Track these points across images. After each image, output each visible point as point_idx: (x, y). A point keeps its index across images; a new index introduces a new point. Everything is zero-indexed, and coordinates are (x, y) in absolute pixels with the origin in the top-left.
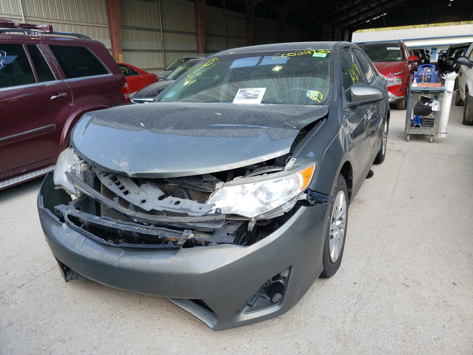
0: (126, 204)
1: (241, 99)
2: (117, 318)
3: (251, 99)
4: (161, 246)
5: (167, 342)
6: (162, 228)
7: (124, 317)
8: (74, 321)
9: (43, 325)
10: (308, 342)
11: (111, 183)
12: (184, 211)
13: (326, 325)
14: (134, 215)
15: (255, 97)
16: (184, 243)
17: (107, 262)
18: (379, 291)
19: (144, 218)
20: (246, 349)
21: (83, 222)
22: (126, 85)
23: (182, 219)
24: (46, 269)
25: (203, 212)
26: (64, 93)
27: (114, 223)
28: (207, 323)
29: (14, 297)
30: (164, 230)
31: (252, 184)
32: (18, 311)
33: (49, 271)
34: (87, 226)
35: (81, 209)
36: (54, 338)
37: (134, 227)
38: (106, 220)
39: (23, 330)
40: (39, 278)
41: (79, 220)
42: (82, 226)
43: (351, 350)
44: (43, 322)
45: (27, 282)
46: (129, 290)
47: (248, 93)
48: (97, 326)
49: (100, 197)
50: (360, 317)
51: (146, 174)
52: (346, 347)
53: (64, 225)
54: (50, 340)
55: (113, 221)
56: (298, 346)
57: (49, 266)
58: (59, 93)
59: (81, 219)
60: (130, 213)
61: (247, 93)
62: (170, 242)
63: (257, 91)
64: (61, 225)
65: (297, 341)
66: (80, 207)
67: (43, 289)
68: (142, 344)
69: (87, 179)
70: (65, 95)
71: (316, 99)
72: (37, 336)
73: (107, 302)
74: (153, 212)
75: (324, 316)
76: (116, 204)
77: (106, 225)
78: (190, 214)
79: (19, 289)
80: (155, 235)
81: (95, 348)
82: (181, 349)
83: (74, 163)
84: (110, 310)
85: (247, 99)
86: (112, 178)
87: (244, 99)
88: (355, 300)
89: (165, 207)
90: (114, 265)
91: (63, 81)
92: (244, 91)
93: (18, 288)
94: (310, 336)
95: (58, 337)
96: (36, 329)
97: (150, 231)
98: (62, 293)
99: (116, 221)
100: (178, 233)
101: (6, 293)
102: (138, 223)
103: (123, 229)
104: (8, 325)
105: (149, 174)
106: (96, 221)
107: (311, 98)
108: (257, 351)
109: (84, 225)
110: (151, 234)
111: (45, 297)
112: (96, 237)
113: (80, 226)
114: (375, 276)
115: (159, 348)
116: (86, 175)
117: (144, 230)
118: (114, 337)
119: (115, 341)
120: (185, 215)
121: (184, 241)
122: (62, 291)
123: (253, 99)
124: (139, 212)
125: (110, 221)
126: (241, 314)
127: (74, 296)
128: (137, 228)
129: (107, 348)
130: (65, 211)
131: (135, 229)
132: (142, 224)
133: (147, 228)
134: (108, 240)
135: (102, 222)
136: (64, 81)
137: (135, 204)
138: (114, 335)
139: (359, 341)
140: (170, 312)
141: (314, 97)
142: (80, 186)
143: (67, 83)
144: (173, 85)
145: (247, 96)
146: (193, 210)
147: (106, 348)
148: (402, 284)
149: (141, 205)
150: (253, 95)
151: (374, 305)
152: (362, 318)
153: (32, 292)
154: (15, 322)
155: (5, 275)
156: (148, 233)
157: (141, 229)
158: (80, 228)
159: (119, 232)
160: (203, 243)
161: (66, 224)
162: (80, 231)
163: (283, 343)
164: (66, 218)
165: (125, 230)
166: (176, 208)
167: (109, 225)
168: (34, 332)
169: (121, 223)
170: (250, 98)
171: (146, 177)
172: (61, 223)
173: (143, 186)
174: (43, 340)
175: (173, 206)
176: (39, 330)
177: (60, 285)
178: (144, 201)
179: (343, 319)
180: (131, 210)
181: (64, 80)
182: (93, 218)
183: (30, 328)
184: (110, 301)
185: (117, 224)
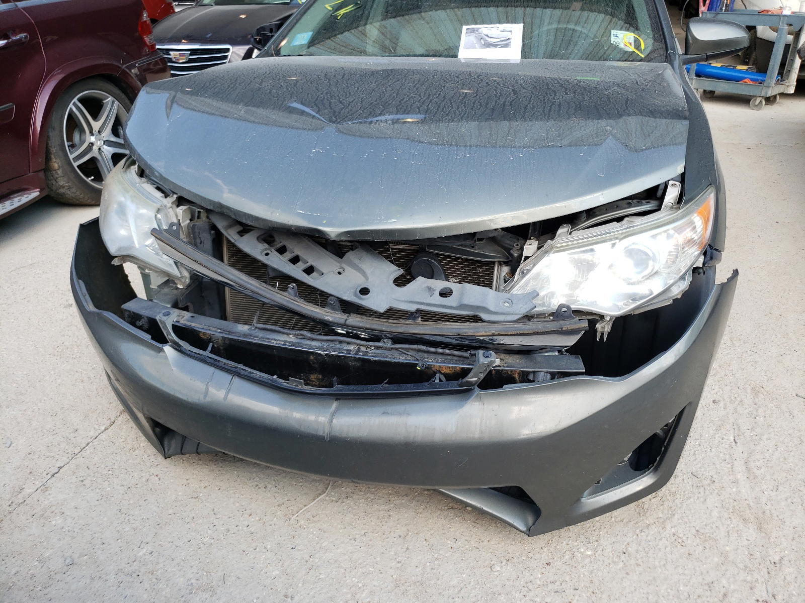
0: (319, 297)
1: (473, 47)
2: (302, 522)
3: (496, 49)
4: (425, 387)
5: (428, 564)
6: (415, 347)
7: (314, 519)
8: (213, 541)
9: (146, 557)
10: (694, 531)
11: (266, 249)
12: (471, 311)
13: (707, 492)
14: (344, 320)
15: (505, 43)
16: (482, 378)
17: (302, 429)
18: (763, 414)
19: (368, 326)
20: (588, 560)
21: (210, 339)
22: (145, 15)
23: (467, 329)
24: (97, 427)
25: (517, 312)
26: (21, 32)
27: (291, 338)
28: (515, 524)
29: (52, 499)
30: (419, 351)
31: (608, 245)
32: (76, 530)
33: (105, 430)
34: (221, 348)
35: (191, 307)
36: (186, 584)
37: (345, 347)
38: (268, 332)
39: (107, 574)
40: (89, 450)
41: (198, 335)
42: (210, 348)
43: (776, 538)
44: (144, 551)
45: (65, 460)
46: (353, 480)
47: (487, 35)
48: (269, 547)
49: (251, 284)
50: (759, 468)
51: (371, 231)
52: (764, 532)
53: (168, 349)
54: (180, 590)
55: (288, 334)
56: (680, 541)
57: (100, 420)
58: (10, 33)
59: (205, 334)
60: (332, 317)
61: (483, 35)
62: (438, 376)
63: (504, 31)
64: (161, 350)
65: (673, 530)
66: (189, 304)
67: (110, 472)
68: (380, 575)
69: (198, 241)
70: (26, 37)
71: (632, 48)
72: (146, 585)
73: (264, 489)
74: (392, 314)
75: (694, 474)
76: (293, 298)
77: (274, 343)
78: (484, 316)
79: (53, 479)
80: (402, 363)
81: (286, 596)
82: (464, 576)
83: (158, 206)
84: (279, 506)
85: (488, 49)
86: (262, 237)
87: (481, 47)
88: (732, 435)
89: (422, 303)
90: (321, 433)
91: (14, 6)
92: (476, 29)
93: (49, 476)
94: (690, 517)
95: (193, 581)
96: (137, 568)
97: (387, 353)
98: (157, 478)
99: (295, 335)
100: (455, 356)
101: (28, 491)
102: (348, 335)
103: (321, 352)
104: (66, 568)
105: (377, 232)
106: (245, 335)
107: (622, 46)
108: (610, 561)
109: (213, 346)
110: (392, 360)
111: (122, 492)
112: (258, 374)
113: (205, 349)
114: (742, 384)
115: (419, 578)
116: (194, 233)
117: (372, 353)
118: (314, 567)
119: (321, 576)
120: (476, 319)
121: (482, 376)
122: (155, 474)
123: (502, 47)
124: (352, 315)
125: (280, 334)
126: (583, 500)
127: (186, 483)
128: (353, 348)
129: (311, 594)
130: (164, 318)
131: (350, 350)
132: (357, 337)
133: (378, 348)
134: (290, 378)
135: (262, 338)
136: (16, 5)
137: (345, 298)
138: (312, 561)
139: (780, 517)
140: (405, 498)
141: (628, 45)
142: (195, 261)
143: (24, 9)
144: (297, 18)
145: (485, 41)
146: (492, 308)
147: (308, 594)
148: (794, 395)
149: (361, 299)
150: (498, 40)
151: (769, 441)
152: (763, 470)
153: (87, 482)
154: (79, 558)
155: (7, 449)
156: (386, 359)
157: (363, 349)
158: (207, 353)
159: (312, 357)
160: (516, 376)
161: (171, 346)
162: (212, 361)
163: (649, 538)
164: (169, 334)
165: (326, 354)
166: (449, 304)
167: (284, 344)
168: (135, 575)
169: (310, 337)
170: (495, 45)
171: (370, 239)
172: (160, 345)
173: (350, 255)
174: (164, 593)
175: (437, 299)
176: (143, 570)
177: (143, 461)
178: (365, 291)
179: (732, 476)
180: (333, 309)
181: (16, 3)
182: (234, 330)
183: (120, 568)
184: (269, 486)
185: (302, 341)
